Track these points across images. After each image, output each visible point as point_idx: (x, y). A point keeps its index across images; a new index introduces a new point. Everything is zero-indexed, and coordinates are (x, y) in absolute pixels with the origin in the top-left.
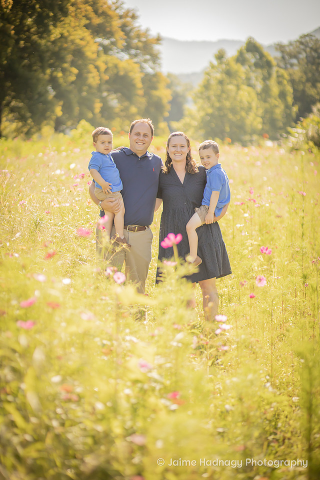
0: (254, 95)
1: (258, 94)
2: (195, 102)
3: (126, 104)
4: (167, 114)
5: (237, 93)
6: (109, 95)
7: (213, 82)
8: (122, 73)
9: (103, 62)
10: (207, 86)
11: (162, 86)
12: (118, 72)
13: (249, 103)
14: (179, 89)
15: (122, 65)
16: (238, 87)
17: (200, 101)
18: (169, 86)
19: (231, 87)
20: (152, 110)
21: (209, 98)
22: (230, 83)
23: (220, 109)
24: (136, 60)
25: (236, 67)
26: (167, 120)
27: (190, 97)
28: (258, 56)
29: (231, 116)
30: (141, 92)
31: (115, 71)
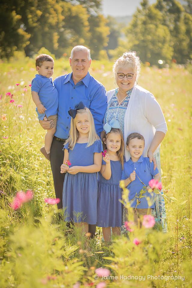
0: (168, 32)
1: (171, 31)
2: (127, 36)
3: (77, 37)
4: (106, 44)
5: (156, 30)
6: (65, 30)
7: (139, 22)
8: (74, 14)
9: (61, 6)
10: (135, 25)
11: (102, 24)
12: (71, 14)
13: (164, 37)
14: (116, 27)
15: (74, 9)
16: (157, 26)
17: (131, 36)
18: (108, 25)
19: (152, 26)
20: (95, 41)
21: (136, 34)
22: (151, 23)
23: (144, 41)
24: (84, 5)
25: (155, 11)
26: (106, 49)
27: (123, 32)
28: (171, 5)
29: (151, 46)
30: (87, 29)
31: (69, 13)
